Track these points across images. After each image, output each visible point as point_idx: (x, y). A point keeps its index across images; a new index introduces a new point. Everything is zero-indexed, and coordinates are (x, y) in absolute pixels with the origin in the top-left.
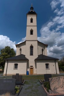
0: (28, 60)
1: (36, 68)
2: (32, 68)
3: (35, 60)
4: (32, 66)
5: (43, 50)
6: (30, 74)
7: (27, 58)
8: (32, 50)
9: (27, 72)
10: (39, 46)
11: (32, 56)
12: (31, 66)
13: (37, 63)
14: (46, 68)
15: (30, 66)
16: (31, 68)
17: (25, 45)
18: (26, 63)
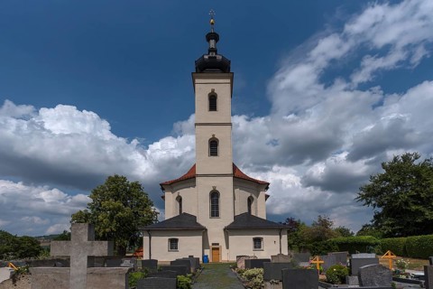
0: (206, 230)
1: (228, 248)
2: (218, 249)
3: (225, 230)
4: (218, 244)
5: (250, 200)
6: (211, 261)
7: (203, 224)
8: (217, 202)
9: (205, 257)
10: (237, 190)
11: (215, 220)
12: (213, 244)
13: (230, 237)
14: (255, 247)
15: (210, 245)
16: (213, 249)
17: (194, 186)
18: (201, 237)
